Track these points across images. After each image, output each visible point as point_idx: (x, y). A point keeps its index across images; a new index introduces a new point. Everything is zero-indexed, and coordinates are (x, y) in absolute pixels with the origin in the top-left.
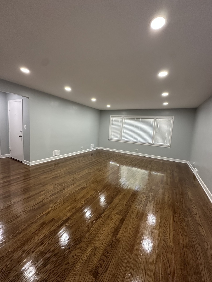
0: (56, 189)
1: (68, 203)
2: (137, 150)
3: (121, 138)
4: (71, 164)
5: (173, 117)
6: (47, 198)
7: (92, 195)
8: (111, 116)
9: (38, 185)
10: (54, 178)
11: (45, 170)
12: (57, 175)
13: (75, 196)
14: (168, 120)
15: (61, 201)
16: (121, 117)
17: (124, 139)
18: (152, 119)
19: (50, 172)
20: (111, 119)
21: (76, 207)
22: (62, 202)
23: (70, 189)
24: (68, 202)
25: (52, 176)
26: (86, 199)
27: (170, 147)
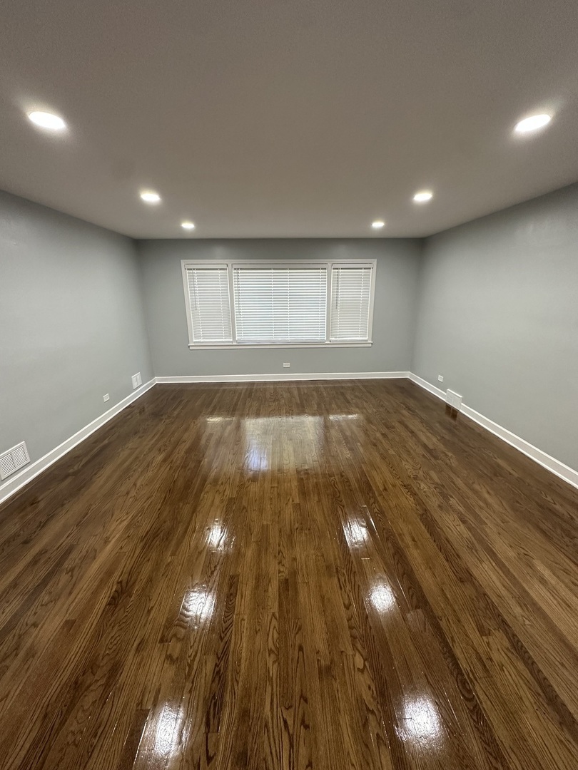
0: (190, 666)
1: (319, 707)
2: (286, 365)
3: (234, 338)
4: (123, 489)
5: (375, 262)
6: (209, 759)
7: (347, 602)
8: (183, 262)
9: (71, 706)
10: (114, 602)
11: (18, 577)
12: (116, 577)
13: (301, 649)
14: (363, 271)
15: (285, 722)
16: (225, 267)
17: (243, 338)
18: (322, 269)
19: (64, 578)
20: (186, 275)
21: (368, 709)
22: (290, 722)
23: (245, 623)
24: (310, 701)
25: (96, 593)
26: (353, 637)
27: (370, 345)
